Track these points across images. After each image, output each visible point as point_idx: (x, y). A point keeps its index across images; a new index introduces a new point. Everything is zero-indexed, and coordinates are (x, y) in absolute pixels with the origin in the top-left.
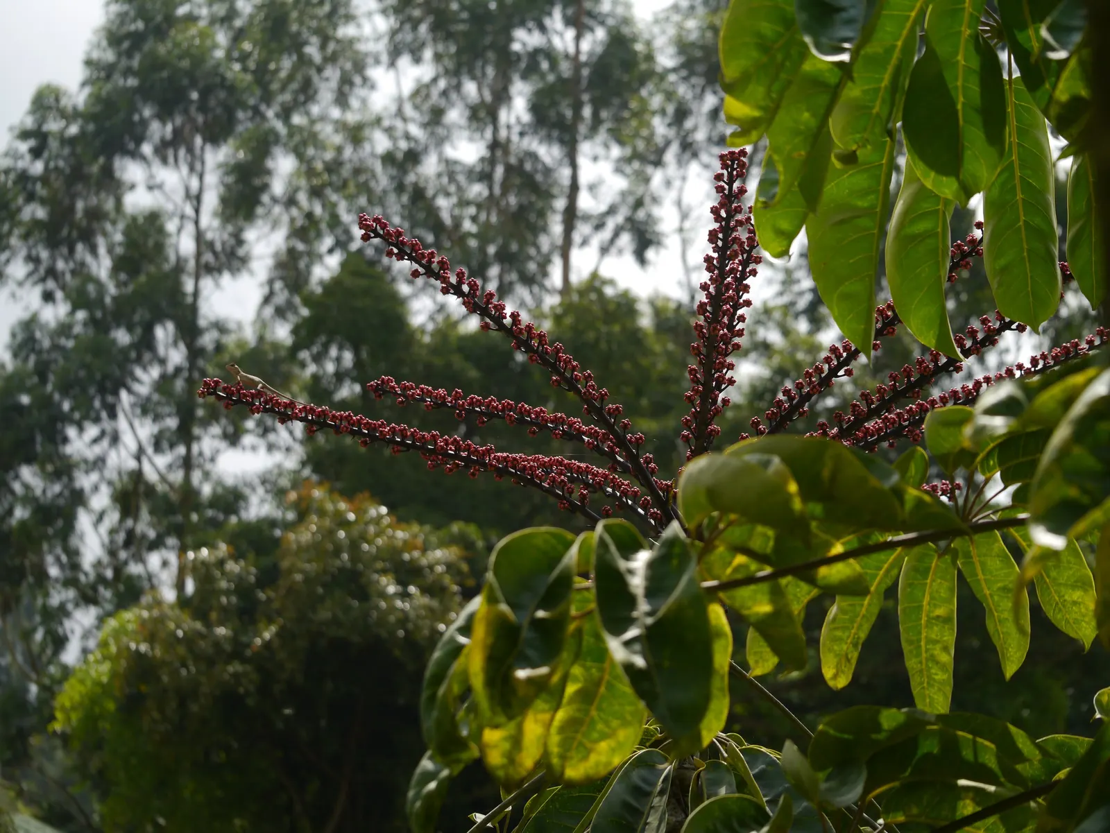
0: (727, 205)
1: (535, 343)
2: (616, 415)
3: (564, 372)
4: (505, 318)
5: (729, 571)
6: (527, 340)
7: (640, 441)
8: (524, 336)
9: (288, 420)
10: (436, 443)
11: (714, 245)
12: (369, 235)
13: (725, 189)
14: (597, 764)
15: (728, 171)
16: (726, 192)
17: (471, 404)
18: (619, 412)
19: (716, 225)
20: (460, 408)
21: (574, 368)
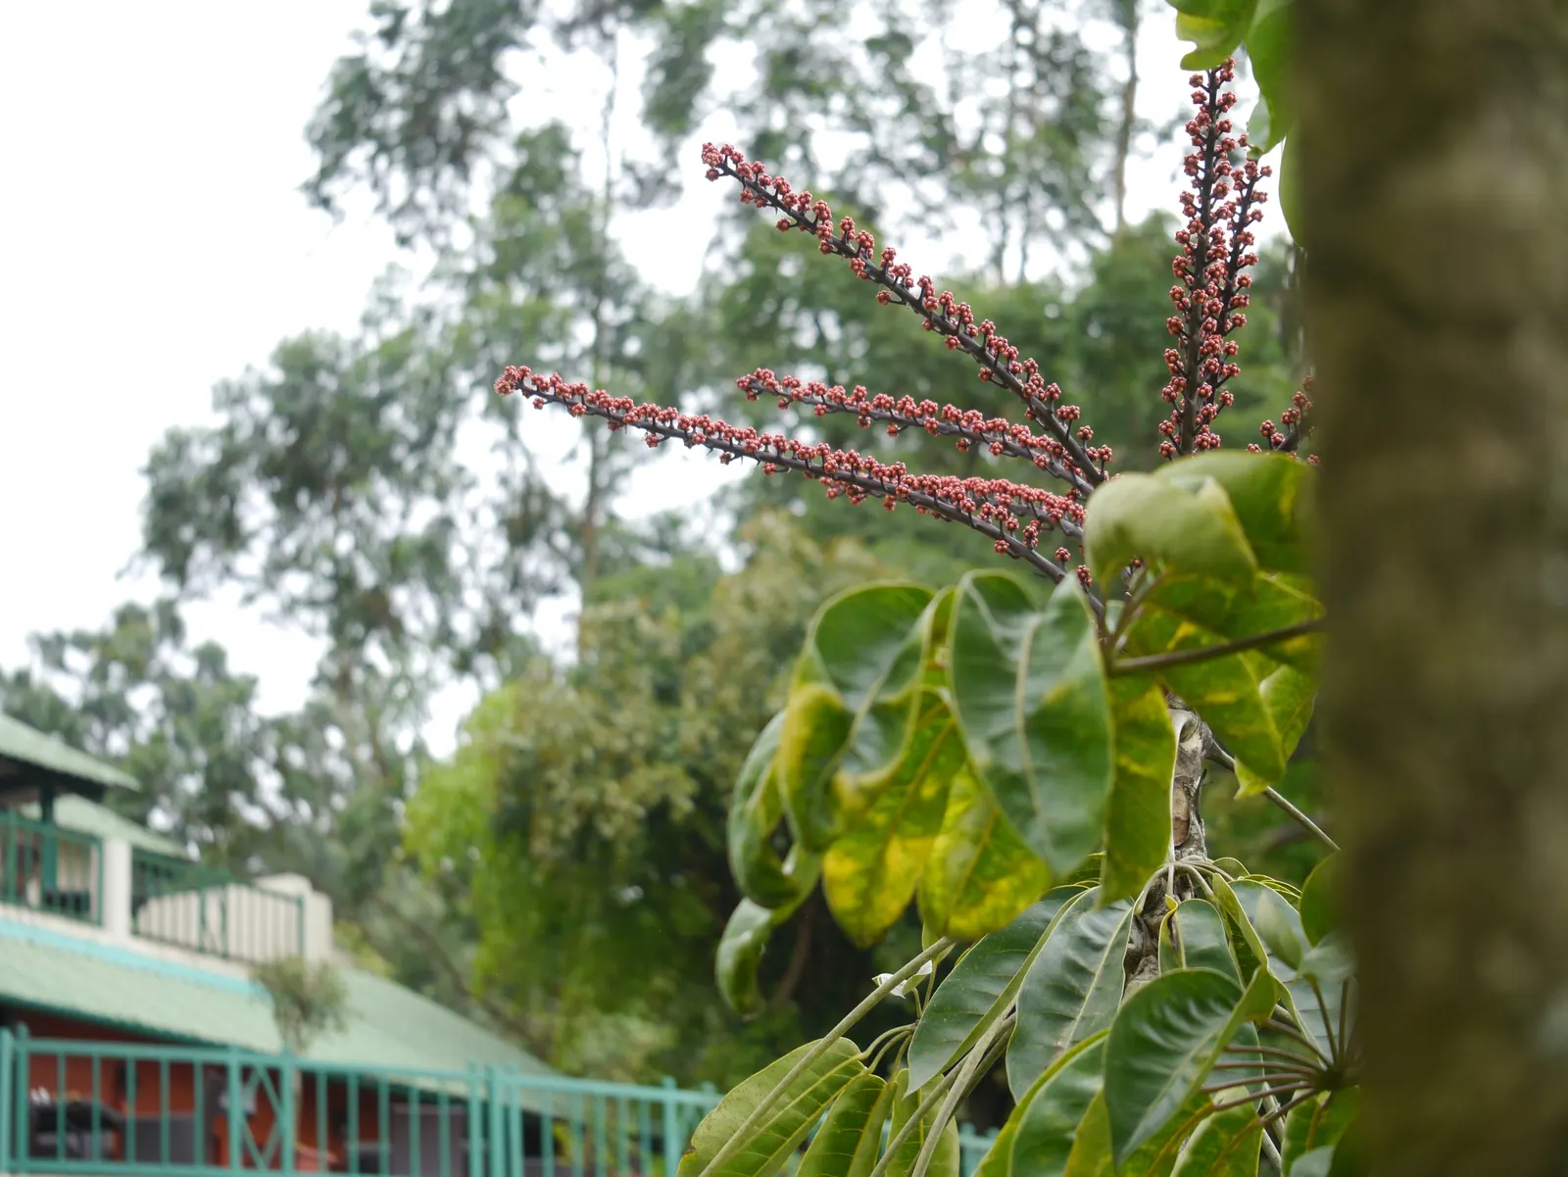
0: (1207, 120)
1: (953, 321)
2: (1071, 420)
3: (996, 361)
4: (911, 286)
5: (1171, 645)
6: (943, 318)
7: (1106, 456)
8: (938, 312)
9: (621, 426)
10: (824, 460)
11: (1193, 178)
12: (717, 171)
13: (1205, 99)
14: (995, 910)
15: (1208, 72)
16: (1207, 101)
17: (878, 406)
18: (1076, 416)
19: (1196, 151)
20: (864, 413)
21: (1010, 357)
